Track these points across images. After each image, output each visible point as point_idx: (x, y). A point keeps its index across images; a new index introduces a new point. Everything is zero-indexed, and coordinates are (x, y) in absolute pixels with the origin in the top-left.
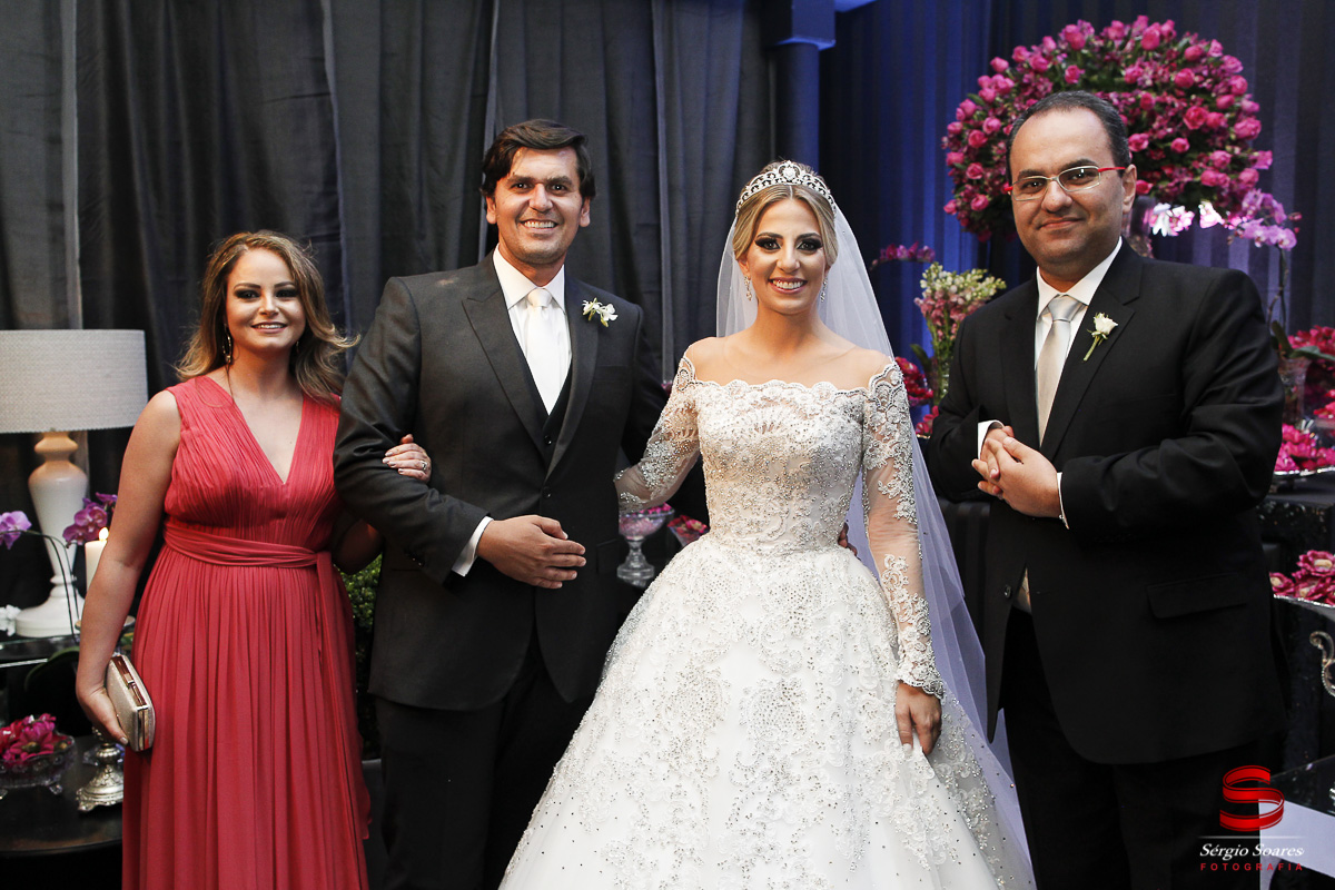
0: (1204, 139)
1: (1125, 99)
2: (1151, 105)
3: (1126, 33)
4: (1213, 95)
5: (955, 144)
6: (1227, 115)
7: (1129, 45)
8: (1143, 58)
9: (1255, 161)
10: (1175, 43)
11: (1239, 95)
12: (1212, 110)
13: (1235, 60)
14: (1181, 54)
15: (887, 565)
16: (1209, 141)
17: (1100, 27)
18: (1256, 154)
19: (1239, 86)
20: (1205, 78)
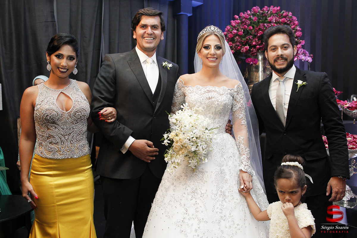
1: (268, 25)
3: (268, 9)
4: (290, 25)
7: (269, 12)
8: (273, 16)
9: (301, 42)
10: (281, 12)
11: (296, 26)
13: (295, 17)
14: (282, 15)
15: (239, 138)
17: (261, 8)
18: (301, 40)
19: (296, 23)
20: (288, 21)
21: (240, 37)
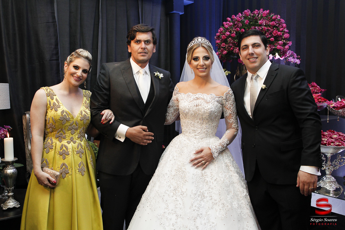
0: (277, 38)
1: (259, 28)
2: (265, 30)
3: (259, 12)
4: (279, 28)
5: (218, 38)
6: (282, 33)
7: (259, 16)
8: (263, 19)
9: (288, 44)
10: (270, 15)
11: (284, 28)
12: (279, 31)
13: (283, 20)
14: (271, 18)
16: (278, 39)
17: (252, 11)
18: (289, 42)
19: (284, 26)
20: (277, 24)
21: (232, 39)
